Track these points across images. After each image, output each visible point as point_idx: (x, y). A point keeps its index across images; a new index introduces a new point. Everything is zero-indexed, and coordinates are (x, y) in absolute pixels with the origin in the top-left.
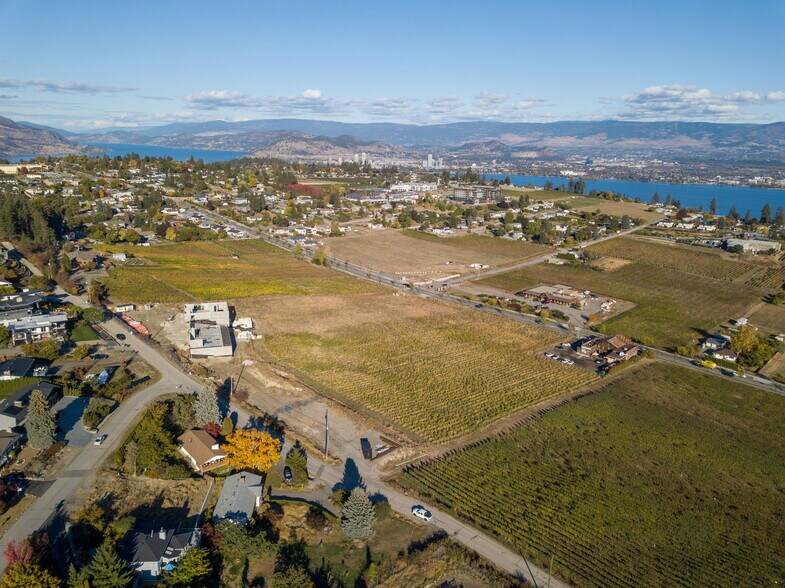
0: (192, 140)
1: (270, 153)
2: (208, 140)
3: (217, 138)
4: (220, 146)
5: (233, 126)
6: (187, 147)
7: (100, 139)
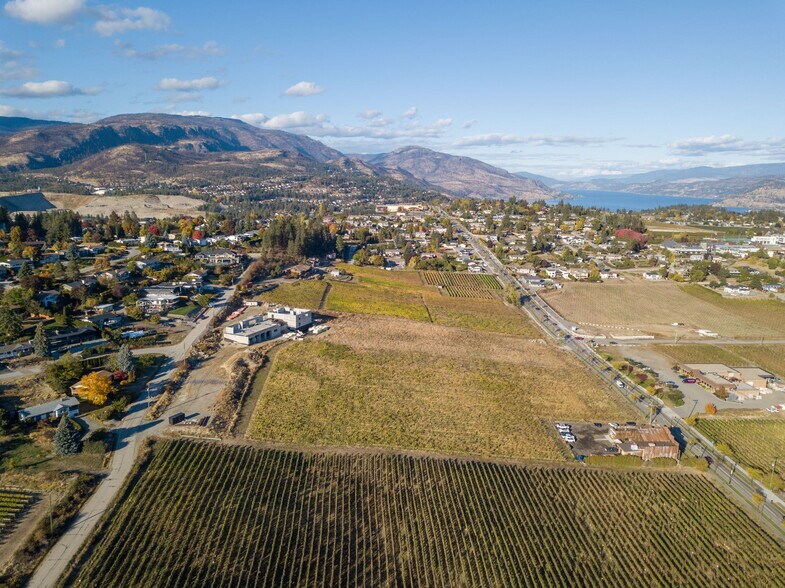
0: (665, 187)
1: (743, 200)
2: (680, 186)
3: (691, 186)
4: (692, 192)
5: (720, 171)
6: (659, 194)
7: (581, 186)
